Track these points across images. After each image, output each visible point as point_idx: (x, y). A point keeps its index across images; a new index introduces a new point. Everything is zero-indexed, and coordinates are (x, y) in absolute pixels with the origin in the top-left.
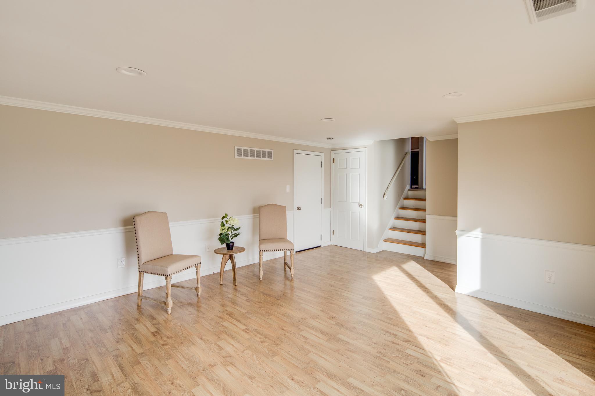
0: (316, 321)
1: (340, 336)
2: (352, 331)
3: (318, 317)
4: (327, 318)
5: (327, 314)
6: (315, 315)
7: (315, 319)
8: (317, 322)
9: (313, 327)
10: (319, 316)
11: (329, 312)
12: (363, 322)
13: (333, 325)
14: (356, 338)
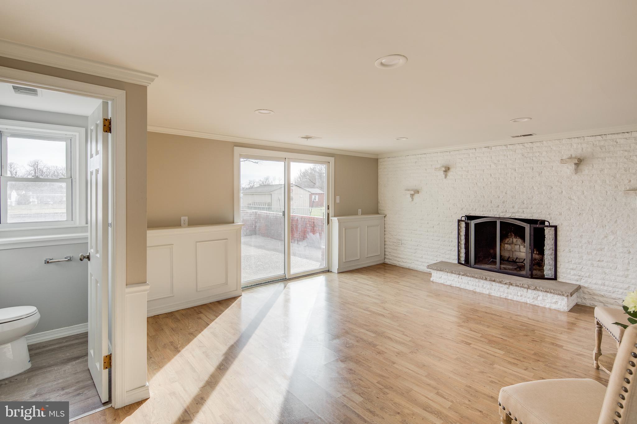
0: (398, 350)
1: (374, 335)
2: (361, 339)
3: (397, 354)
4: (386, 353)
5: (387, 358)
6: (402, 356)
7: (400, 351)
8: (397, 348)
9: (401, 344)
10: (396, 356)
11: (384, 361)
12: (347, 347)
13: (379, 345)
14: (359, 333)
